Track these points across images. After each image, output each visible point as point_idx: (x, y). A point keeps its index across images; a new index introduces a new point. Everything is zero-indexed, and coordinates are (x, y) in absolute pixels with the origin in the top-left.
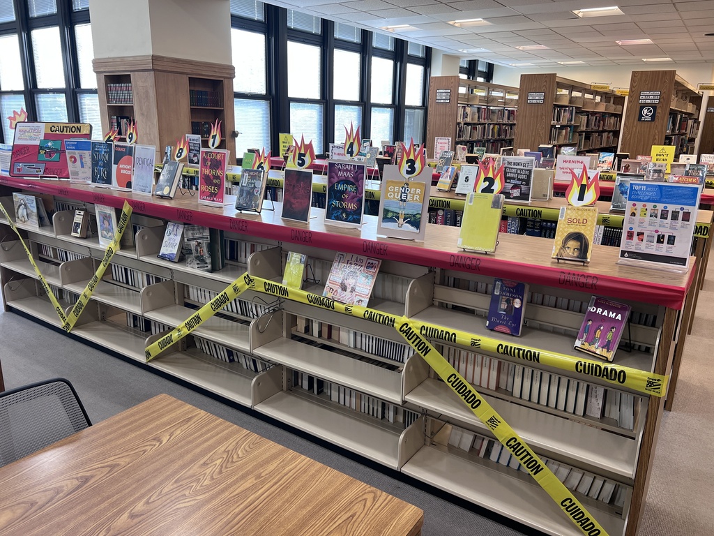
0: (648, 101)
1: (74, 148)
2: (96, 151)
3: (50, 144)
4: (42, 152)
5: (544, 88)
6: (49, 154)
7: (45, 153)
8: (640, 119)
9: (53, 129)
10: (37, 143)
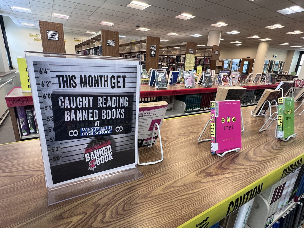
0: (153, 49)
5: (114, 38)
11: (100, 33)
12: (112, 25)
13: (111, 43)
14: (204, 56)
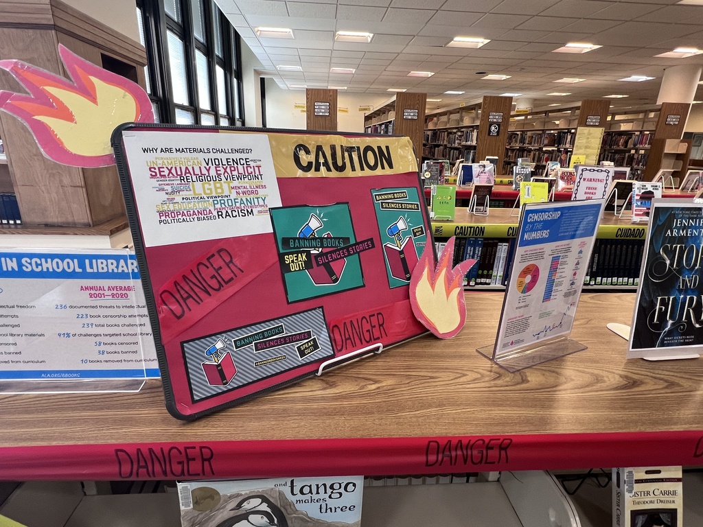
0: (495, 120)
1: (545, 234)
2: (673, 240)
3: (314, 224)
4: (295, 262)
5: (417, 106)
6: (323, 265)
7: (308, 265)
8: (489, 134)
9: (305, 158)
10: (260, 225)
11: (394, 98)
12: (430, 75)
13: (412, 114)
14: (640, 129)
